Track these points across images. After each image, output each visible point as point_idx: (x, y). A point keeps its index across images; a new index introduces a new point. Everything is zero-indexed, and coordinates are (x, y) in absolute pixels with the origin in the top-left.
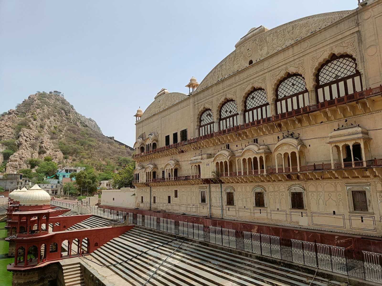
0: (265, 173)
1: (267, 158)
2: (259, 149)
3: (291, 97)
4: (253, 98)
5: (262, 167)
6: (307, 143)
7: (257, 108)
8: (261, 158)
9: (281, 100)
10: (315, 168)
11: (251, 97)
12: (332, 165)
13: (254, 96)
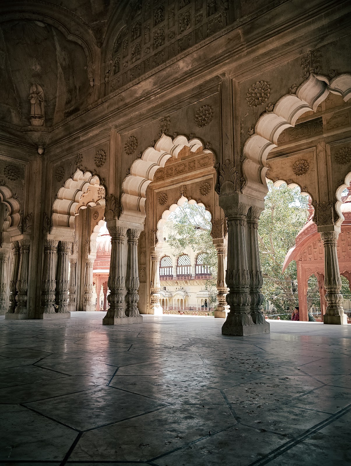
0: (168, 309)
1: (169, 300)
2: (166, 295)
3: (185, 266)
4: (165, 260)
5: (167, 306)
6: (189, 294)
7: (167, 267)
8: (166, 300)
9: (179, 267)
10: (191, 309)
11: (164, 259)
12: (197, 308)
13: (166, 259)
